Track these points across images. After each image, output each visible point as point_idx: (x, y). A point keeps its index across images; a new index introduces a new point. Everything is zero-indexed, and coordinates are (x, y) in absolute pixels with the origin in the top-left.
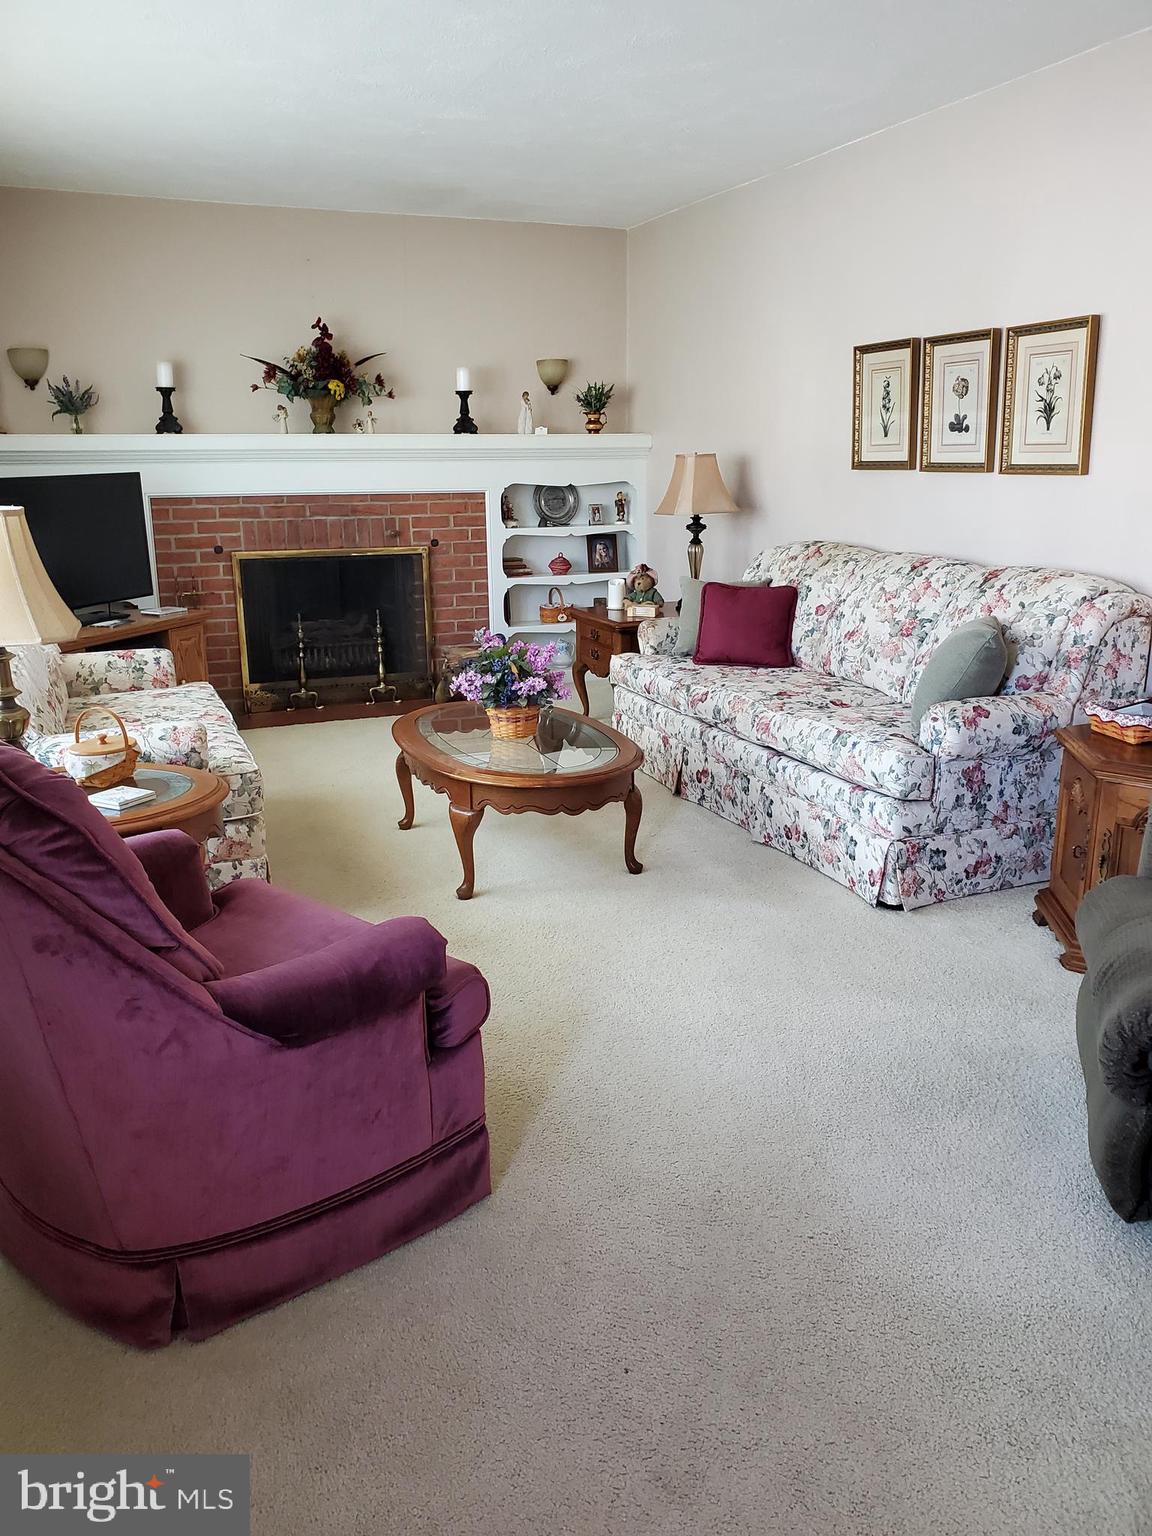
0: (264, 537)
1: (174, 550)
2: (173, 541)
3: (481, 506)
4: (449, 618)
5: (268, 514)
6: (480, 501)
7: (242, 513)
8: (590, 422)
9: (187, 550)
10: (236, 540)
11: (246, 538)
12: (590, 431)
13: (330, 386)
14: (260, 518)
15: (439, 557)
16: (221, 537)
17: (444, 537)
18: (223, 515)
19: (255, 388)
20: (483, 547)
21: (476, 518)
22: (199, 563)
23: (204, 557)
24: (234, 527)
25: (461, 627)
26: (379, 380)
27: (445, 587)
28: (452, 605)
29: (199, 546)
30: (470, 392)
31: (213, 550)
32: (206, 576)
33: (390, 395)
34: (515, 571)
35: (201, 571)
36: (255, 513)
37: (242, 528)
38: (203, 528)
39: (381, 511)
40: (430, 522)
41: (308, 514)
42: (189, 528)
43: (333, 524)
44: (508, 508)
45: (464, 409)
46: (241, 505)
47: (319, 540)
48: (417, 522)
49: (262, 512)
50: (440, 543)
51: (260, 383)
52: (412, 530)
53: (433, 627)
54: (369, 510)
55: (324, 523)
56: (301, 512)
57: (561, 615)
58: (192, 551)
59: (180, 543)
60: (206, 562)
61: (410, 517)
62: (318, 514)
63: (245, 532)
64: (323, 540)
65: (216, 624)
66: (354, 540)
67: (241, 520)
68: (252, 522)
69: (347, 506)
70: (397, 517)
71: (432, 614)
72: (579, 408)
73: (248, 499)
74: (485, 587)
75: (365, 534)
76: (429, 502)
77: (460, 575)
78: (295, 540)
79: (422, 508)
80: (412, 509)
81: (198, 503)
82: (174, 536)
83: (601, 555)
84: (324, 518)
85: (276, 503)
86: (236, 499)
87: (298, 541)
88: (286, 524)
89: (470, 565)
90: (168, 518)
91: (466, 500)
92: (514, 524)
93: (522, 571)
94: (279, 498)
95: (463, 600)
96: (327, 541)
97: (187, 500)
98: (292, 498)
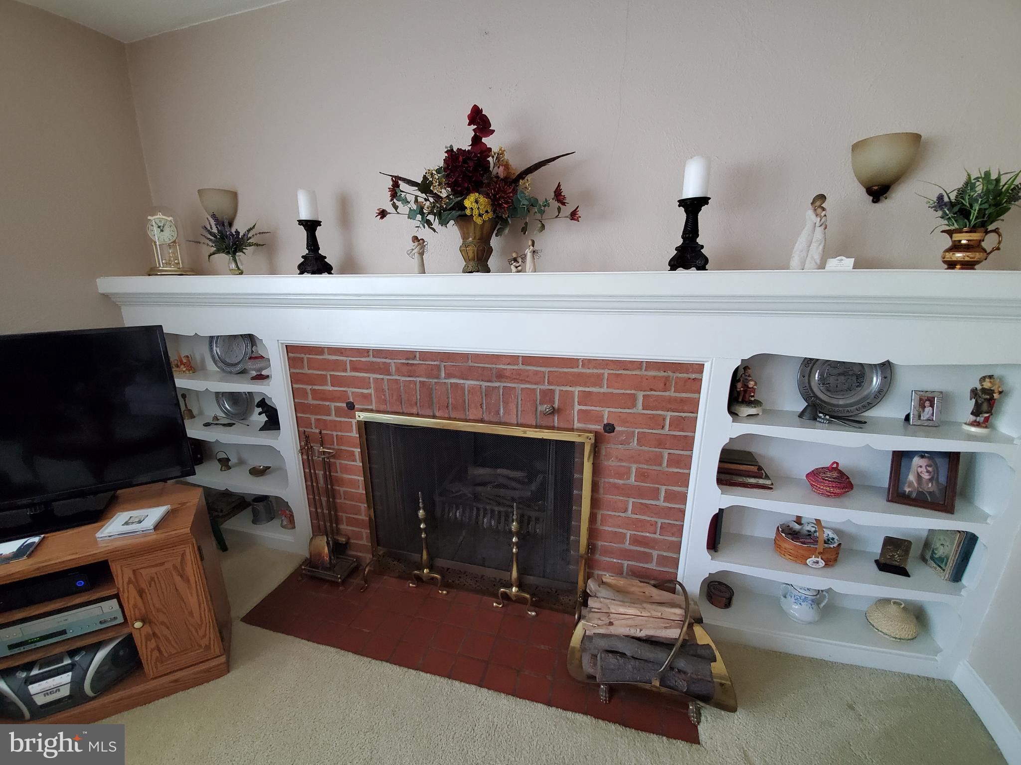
0: (395, 398)
1: (310, 401)
2: (309, 391)
3: (695, 385)
4: (619, 527)
5: (399, 372)
6: (694, 376)
7: (371, 368)
8: (956, 247)
9: (321, 403)
10: (367, 397)
11: (377, 397)
12: (951, 265)
13: (467, 203)
14: (390, 374)
15: (613, 449)
16: (353, 393)
17: (624, 422)
18: (354, 369)
19: (383, 214)
20: (688, 443)
21: (682, 401)
22: (333, 417)
23: (338, 411)
24: (364, 383)
25: (635, 541)
26: (559, 195)
27: (615, 486)
28: (625, 511)
29: (332, 400)
30: (704, 201)
31: (345, 405)
32: (341, 431)
33: (574, 216)
34: (740, 479)
35: (336, 425)
36: (385, 370)
37: (372, 386)
38: (336, 381)
39: (538, 378)
40: (606, 400)
41: (443, 375)
42: (322, 380)
43: (472, 390)
44: (746, 386)
45: (691, 230)
46: (371, 359)
47: (455, 408)
48: (585, 398)
49: (393, 369)
50: (618, 429)
51: (389, 208)
52: (577, 407)
53: (593, 533)
54: (519, 377)
55: (461, 388)
56: (433, 372)
57: (814, 559)
58: (327, 403)
59: (316, 394)
60: (340, 417)
61: (576, 390)
62: (455, 377)
63: (376, 390)
64: (459, 408)
65: (351, 480)
66: (498, 413)
67: (373, 376)
68: (383, 379)
69: (491, 369)
70: (557, 389)
71: (593, 518)
72: (937, 221)
73: (378, 353)
74: (682, 498)
75: (512, 406)
76: (606, 372)
77: (642, 475)
78: (428, 405)
79: (597, 380)
80: (579, 380)
81: (329, 354)
82: (310, 387)
83: (919, 477)
84: (462, 381)
85: (407, 359)
86: (365, 352)
87: (431, 406)
88: (418, 383)
89: (660, 465)
90: (303, 368)
91: (670, 373)
92: (752, 411)
93: (752, 481)
94: (410, 354)
95: (645, 508)
96: (465, 410)
97: (319, 350)
98: (426, 355)
